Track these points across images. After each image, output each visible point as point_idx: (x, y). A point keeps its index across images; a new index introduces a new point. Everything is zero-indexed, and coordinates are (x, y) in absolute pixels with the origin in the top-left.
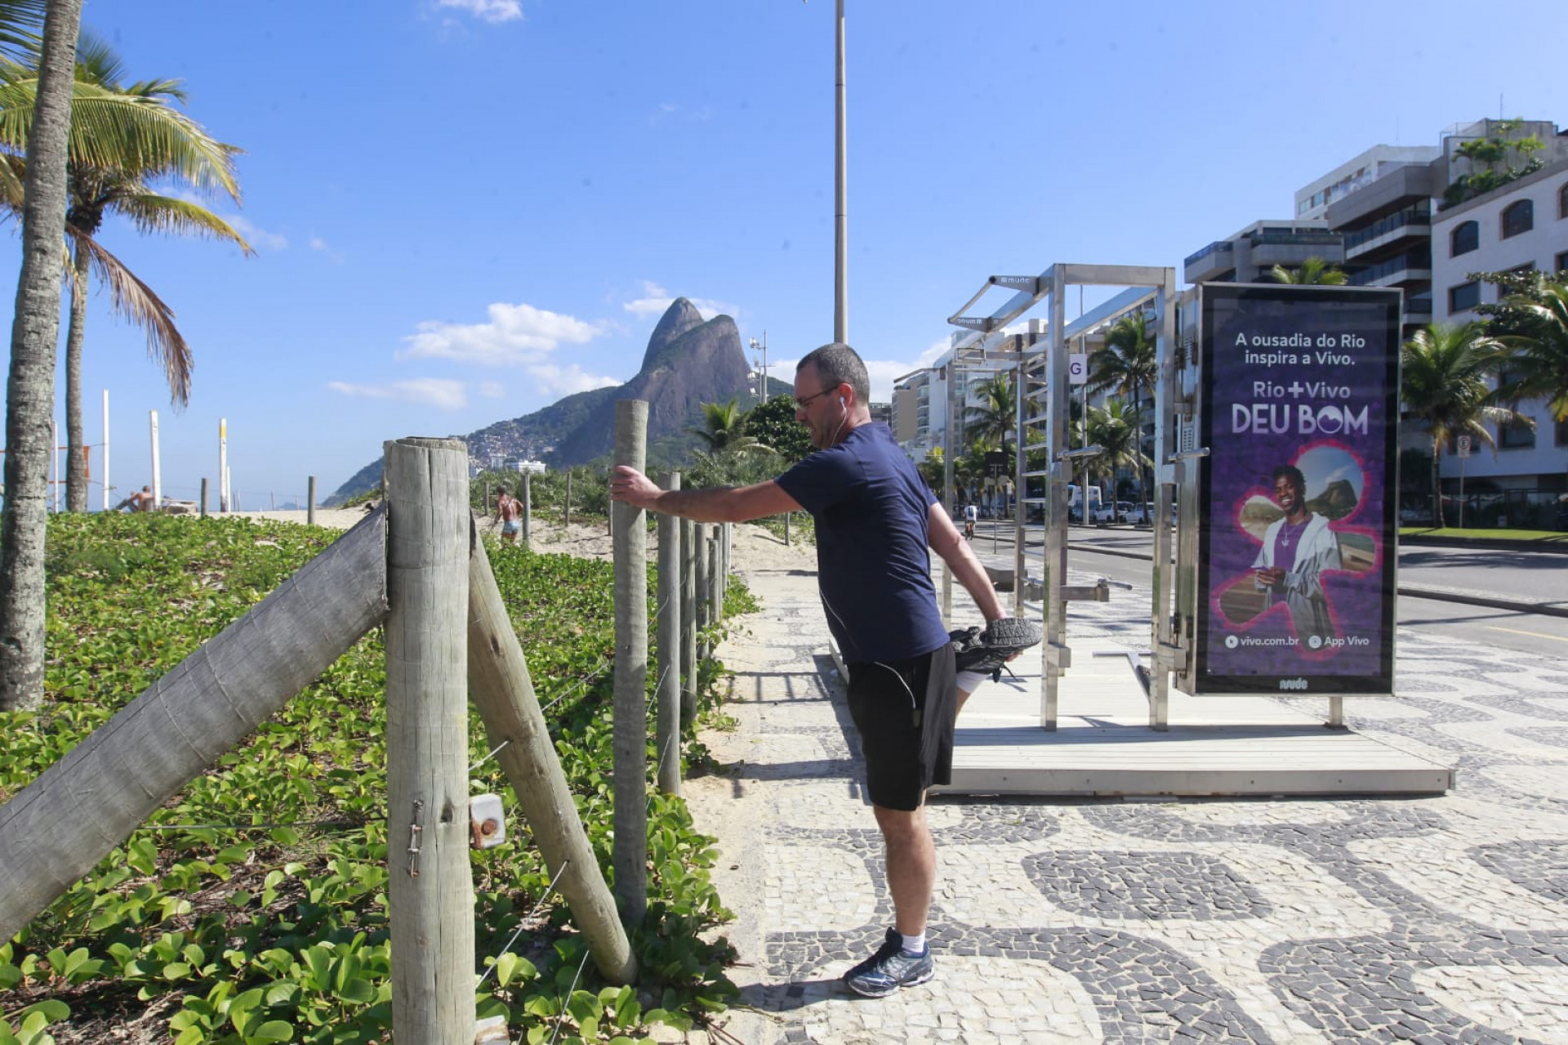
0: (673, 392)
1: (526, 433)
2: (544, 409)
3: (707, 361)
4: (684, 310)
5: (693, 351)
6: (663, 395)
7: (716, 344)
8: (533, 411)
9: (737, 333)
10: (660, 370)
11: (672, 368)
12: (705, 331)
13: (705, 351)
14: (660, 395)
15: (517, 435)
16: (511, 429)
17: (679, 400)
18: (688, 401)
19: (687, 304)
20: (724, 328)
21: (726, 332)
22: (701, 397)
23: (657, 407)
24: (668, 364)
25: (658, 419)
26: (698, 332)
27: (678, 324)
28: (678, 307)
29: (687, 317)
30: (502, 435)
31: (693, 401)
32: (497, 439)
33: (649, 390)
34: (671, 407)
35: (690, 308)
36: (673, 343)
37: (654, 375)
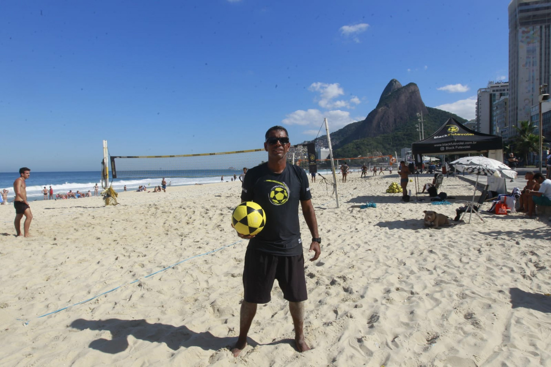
0: (388, 117)
1: (333, 139)
2: (339, 130)
3: (404, 102)
4: (394, 84)
5: (398, 99)
6: (384, 118)
7: (408, 95)
8: (335, 131)
9: (418, 90)
10: (383, 108)
11: (388, 107)
12: (403, 90)
13: (403, 98)
14: (382, 118)
17: (391, 120)
18: (395, 120)
19: (396, 81)
20: (412, 88)
21: (413, 90)
22: (401, 118)
23: (381, 124)
24: (386, 105)
25: (381, 129)
26: (400, 90)
27: (392, 90)
28: (392, 83)
29: (395, 86)
30: (324, 140)
31: (398, 120)
32: (321, 142)
33: (378, 116)
34: (387, 123)
35: (397, 83)
36: (390, 95)
37: (380, 110)
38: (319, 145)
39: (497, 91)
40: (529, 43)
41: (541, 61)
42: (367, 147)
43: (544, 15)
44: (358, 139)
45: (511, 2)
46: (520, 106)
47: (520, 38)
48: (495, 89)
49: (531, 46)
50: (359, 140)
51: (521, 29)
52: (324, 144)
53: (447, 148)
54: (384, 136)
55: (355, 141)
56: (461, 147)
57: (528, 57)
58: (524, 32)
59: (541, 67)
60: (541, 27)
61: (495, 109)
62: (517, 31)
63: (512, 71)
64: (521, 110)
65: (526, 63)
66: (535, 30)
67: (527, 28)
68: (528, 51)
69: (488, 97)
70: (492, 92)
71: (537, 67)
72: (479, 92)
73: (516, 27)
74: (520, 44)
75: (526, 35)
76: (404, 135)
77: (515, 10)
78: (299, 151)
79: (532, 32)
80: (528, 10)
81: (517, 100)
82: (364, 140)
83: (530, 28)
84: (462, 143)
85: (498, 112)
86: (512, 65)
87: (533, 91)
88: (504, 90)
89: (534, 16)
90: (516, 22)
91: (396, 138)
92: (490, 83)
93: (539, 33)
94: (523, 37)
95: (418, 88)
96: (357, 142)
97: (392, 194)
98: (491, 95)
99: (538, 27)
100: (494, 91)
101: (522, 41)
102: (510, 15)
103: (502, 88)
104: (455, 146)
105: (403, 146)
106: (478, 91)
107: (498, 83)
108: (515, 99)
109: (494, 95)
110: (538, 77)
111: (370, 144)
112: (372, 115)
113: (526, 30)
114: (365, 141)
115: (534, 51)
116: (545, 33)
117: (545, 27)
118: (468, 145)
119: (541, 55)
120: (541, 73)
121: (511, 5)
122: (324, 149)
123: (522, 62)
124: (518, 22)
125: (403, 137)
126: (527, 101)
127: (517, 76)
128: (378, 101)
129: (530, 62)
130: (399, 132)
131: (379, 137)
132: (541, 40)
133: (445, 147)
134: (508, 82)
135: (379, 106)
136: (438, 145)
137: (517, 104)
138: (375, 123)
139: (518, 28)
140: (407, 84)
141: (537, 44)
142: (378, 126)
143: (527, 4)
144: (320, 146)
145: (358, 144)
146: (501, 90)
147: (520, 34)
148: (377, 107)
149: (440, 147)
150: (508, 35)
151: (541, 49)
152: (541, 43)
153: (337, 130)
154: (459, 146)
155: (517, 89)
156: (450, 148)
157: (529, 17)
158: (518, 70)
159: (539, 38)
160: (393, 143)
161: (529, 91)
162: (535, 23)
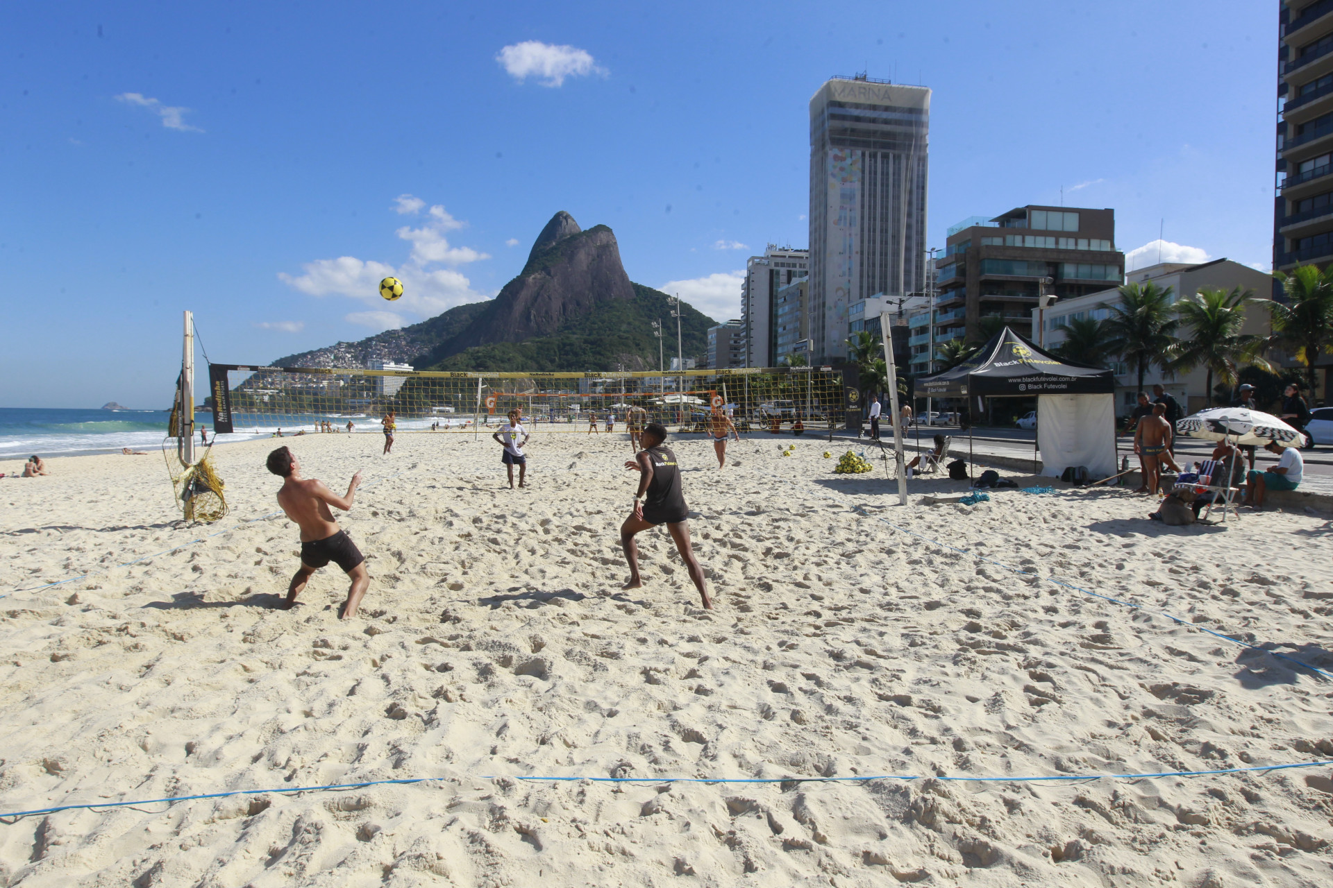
0: (550, 298)
1: (413, 341)
2: (431, 319)
3: (585, 268)
4: (564, 223)
5: (571, 258)
6: (539, 299)
7: (594, 252)
9: (615, 243)
10: (537, 275)
11: (549, 274)
12: (584, 239)
13: (583, 258)
14: (535, 299)
15: (404, 343)
16: (399, 337)
17: (556, 305)
18: (564, 305)
19: (567, 217)
20: (603, 236)
21: (604, 241)
22: (578, 304)
23: (533, 312)
24: (545, 269)
25: (533, 324)
26: (576, 239)
27: (558, 236)
28: (558, 220)
29: (566, 229)
30: (390, 343)
31: (570, 307)
32: (384, 347)
33: (525, 294)
34: (547, 312)
35: (569, 220)
36: (554, 248)
37: (531, 279)
38: (378, 354)
39: (783, 265)
40: (844, 180)
41: (862, 218)
42: (502, 365)
43: (868, 133)
44: (478, 345)
45: (816, 94)
46: (830, 302)
47: (830, 169)
48: (779, 260)
49: (848, 185)
50: (481, 348)
51: (833, 151)
52: (390, 353)
53: (1030, 387)
54: (541, 342)
55: (471, 350)
56: (1053, 386)
57: (842, 208)
58: (836, 158)
59: (862, 230)
60: (863, 154)
61: (780, 301)
62: (826, 154)
63: (816, 229)
64: (830, 308)
65: (840, 219)
66: (854, 158)
67: (841, 150)
68: (843, 196)
69: (768, 277)
70: (773, 267)
71: (856, 230)
72: (750, 263)
73: (823, 146)
74: (831, 180)
75: (839, 164)
76: (586, 341)
77: (823, 112)
78: (324, 366)
79: (849, 161)
80: (843, 118)
81: (824, 289)
82: (493, 349)
83: (847, 152)
84: (1055, 379)
85: (787, 308)
86: (816, 219)
87: (850, 275)
88: (794, 265)
89: (853, 130)
90: (823, 135)
91: (568, 348)
92: (771, 247)
93: (859, 165)
94: (834, 167)
95: (614, 238)
96: (478, 352)
97: (849, 476)
98: (771, 271)
99: (859, 153)
100: (776, 264)
101: (834, 175)
102: (814, 120)
103: (792, 261)
104: (1042, 383)
105: (583, 366)
106: (748, 261)
107: (784, 249)
108: (821, 286)
109: (778, 273)
110: (859, 250)
111: (509, 360)
112: (512, 290)
113: (840, 154)
114: (497, 352)
115: (852, 197)
116: (870, 166)
117: (870, 156)
118: (1064, 383)
119: (863, 207)
120: (862, 242)
121: (814, 100)
122: (392, 364)
123: (833, 216)
124: (827, 137)
125: (584, 346)
126: (840, 293)
127: (825, 241)
128: (527, 260)
129: (845, 218)
130: (574, 333)
131: (529, 343)
132: (863, 178)
133: (1027, 384)
134: (805, 251)
135: (528, 269)
136: (1015, 381)
137: (824, 298)
138: (519, 307)
139: (828, 148)
140: (593, 226)
141: (857, 185)
142: (527, 316)
143: (841, 105)
144: (381, 356)
145: (479, 358)
146: (789, 265)
147: (830, 161)
148: (523, 272)
149: (1018, 384)
150: (809, 158)
151: (863, 196)
152: (863, 184)
153: (426, 319)
154: (1049, 383)
155: (824, 266)
156: (1036, 387)
157: (845, 130)
158: (825, 229)
159: (860, 174)
160: (560, 359)
161: (844, 274)
162: (855, 143)
